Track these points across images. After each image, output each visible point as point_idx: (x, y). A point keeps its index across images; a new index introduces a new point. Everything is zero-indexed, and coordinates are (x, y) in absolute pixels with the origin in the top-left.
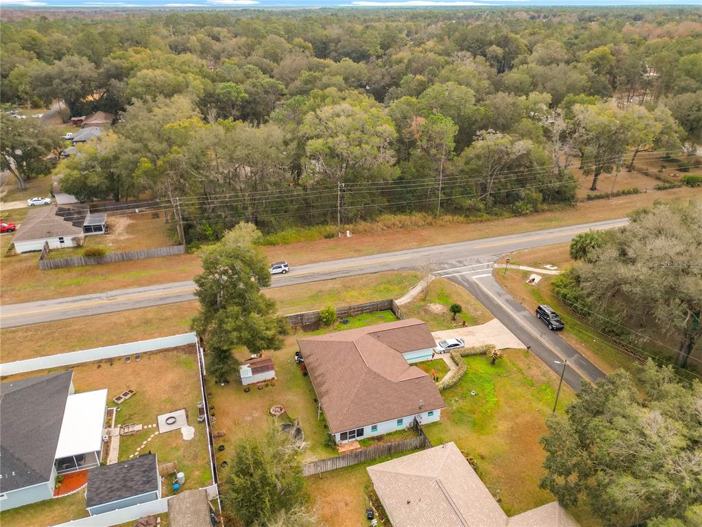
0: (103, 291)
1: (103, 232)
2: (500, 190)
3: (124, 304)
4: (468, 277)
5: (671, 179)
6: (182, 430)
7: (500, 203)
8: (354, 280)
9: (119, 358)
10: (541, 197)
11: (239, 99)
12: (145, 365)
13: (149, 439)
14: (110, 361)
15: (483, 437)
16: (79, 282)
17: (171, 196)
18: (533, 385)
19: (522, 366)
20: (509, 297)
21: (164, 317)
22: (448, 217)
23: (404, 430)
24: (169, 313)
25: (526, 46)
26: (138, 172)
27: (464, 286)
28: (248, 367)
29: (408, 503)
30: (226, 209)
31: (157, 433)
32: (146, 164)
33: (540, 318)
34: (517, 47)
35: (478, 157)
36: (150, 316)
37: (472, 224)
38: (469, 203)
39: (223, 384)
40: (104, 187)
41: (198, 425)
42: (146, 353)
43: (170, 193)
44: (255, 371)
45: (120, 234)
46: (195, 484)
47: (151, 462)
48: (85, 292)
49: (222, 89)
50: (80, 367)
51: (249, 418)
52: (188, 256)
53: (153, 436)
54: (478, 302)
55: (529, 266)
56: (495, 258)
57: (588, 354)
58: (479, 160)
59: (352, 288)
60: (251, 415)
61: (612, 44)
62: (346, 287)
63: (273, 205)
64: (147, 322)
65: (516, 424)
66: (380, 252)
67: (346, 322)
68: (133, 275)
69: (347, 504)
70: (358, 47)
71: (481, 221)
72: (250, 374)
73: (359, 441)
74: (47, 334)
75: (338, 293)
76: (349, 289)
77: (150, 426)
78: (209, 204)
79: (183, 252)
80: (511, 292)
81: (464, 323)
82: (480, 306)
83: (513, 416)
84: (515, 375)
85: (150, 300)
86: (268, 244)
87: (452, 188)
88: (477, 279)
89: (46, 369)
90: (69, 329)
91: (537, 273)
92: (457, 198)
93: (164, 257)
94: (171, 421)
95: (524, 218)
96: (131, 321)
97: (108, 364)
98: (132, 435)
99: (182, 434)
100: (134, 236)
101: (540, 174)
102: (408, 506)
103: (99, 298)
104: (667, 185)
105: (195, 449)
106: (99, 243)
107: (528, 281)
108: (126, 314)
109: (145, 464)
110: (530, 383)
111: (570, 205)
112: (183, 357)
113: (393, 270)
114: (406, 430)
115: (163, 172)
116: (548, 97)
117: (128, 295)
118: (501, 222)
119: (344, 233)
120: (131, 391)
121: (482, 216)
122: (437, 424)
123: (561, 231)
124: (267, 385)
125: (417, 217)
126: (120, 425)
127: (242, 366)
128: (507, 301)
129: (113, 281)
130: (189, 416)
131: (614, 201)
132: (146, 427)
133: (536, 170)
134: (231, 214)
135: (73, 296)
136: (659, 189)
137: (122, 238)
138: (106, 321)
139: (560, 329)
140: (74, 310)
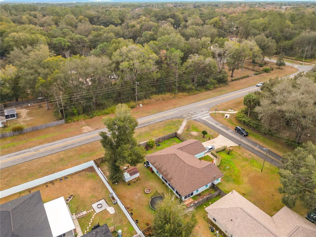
0: (30, 147)
1: (16, 118)
2: (199, 80)
3: (45, 152)
4: (201, 118)
5: (258, 70)
6: (107, 209)
7: (200, 85)
8: (153, 126)
9: (56, 180)
10: (216, 82)
11: (66, 45)
12: (71, 181)
13: (93, 217)
14: (52, 182)
15: (240, 186)
16: (13, 145)
17: (55, 95)
18: (247, 160)
19: (240, 153)
20: (221, 125)
21: (70, 156)
22: (181, 94)
23: (208, 189)
24: (71, 154)
25: (183, 18)
26: (38, 85)
27: (201, 123)
28: (127, 173)
29: (232, 220)
30: (83, 99)
31: (95, 214)
32: (41, 80)
33: (237, 132)
34: (179, 18)
35: (191, 66)
36: (62, 156)
37: (191, 96)
38: (188, 86)
39: (116, 184)
40: (11, 94)
41: (114, 205)
42: (69, 175)
43: (55, 94)
44: (131, 175)
45: (25, 118)
46: (127, 234)
47: (106, 228)
48: (20, 150)
49: (56, 41)
50: (36, 188)
51: (137, 197)
52: (68, 124)
53: (94, 215)
54: (210, 129)
55: (222, 111)
56: (208, 109)
57: (262, 144)
58: (191, 67)
59: (154, 130)
60: (137, 195)
61: (219, 17)
62: (152, 130)
63: (106, 95)
64: (62, 160)
65: (250, 177)
66: (159, 112)
67: (159, 145)
68: (42, 137)
70: (109, 20)
71: (195, 94)
72: (129, 176)
73: (191, 198)
74: (9, 174)
75: (149, 132)
76: (153, 130)
77: (90, 211)
78: (74, 98)
79: (64, 123)
80: (221, 122)
81: (209, 138)
82: (212, 130)
83: (247, 174)
84: (239, 157)
85: (58, 148)
86: (105, 114)
87: (181, 81)
88: (205, 119)
89: (17, 193)
90: (20, 170)
91: (227, 113)
92: (184, 85)
93: (54, 126)
94: (99, 206)
95: (211, 91)
96: (52, 160)
97: (51, 184)
98: (83, 217)
99: (108, 211)
100: (34, 118)
101: (214, 72)
102: (232, 222)
103: (30, 151)
104: (258, 73)
105: (119, 217)
106: (16, 123)
107: (225, 117)
108: (49, 157)
109: (103, 230)
110: (246, 159)
111: (227, 84)
112: (90, 174)
113: (168, 119)
114: (209, 189)
115: (51, 84)
116: (209, 39)
117: (45, 148)
118: (202, 94)
119: (139, 105)
120: (72, 196)
121: (194, 92)
122: (220, 184)
123: (228, 95)
124: (137, 180)
125: (168, 95)
126: (74, 214)
127: (124, 173)
128: (221, 126)
129: (32, 142)
130: (107, 202)
131: (242, 81)
132: (88, 212)
133: (213, 70)
134: (86, 102)
135: (14, 152)
136: (256, 75)
137: (28, 119)
138: (39, 163)
139: (247, 135)
140: (19, 160)
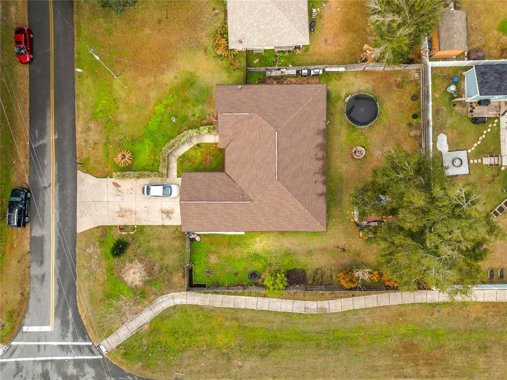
4: (57, 331)
6: (447, 149)
13: (475, 145)
31: (469, 151)
33: (29, 213)
47: (483, 89)
53: (473, 149)
67: (253, 274)
69: (326, 40)
77: (476, 161)
83: (152, 87)
99: (448, 143)
110: (109, 124)
132: (480, 161)
